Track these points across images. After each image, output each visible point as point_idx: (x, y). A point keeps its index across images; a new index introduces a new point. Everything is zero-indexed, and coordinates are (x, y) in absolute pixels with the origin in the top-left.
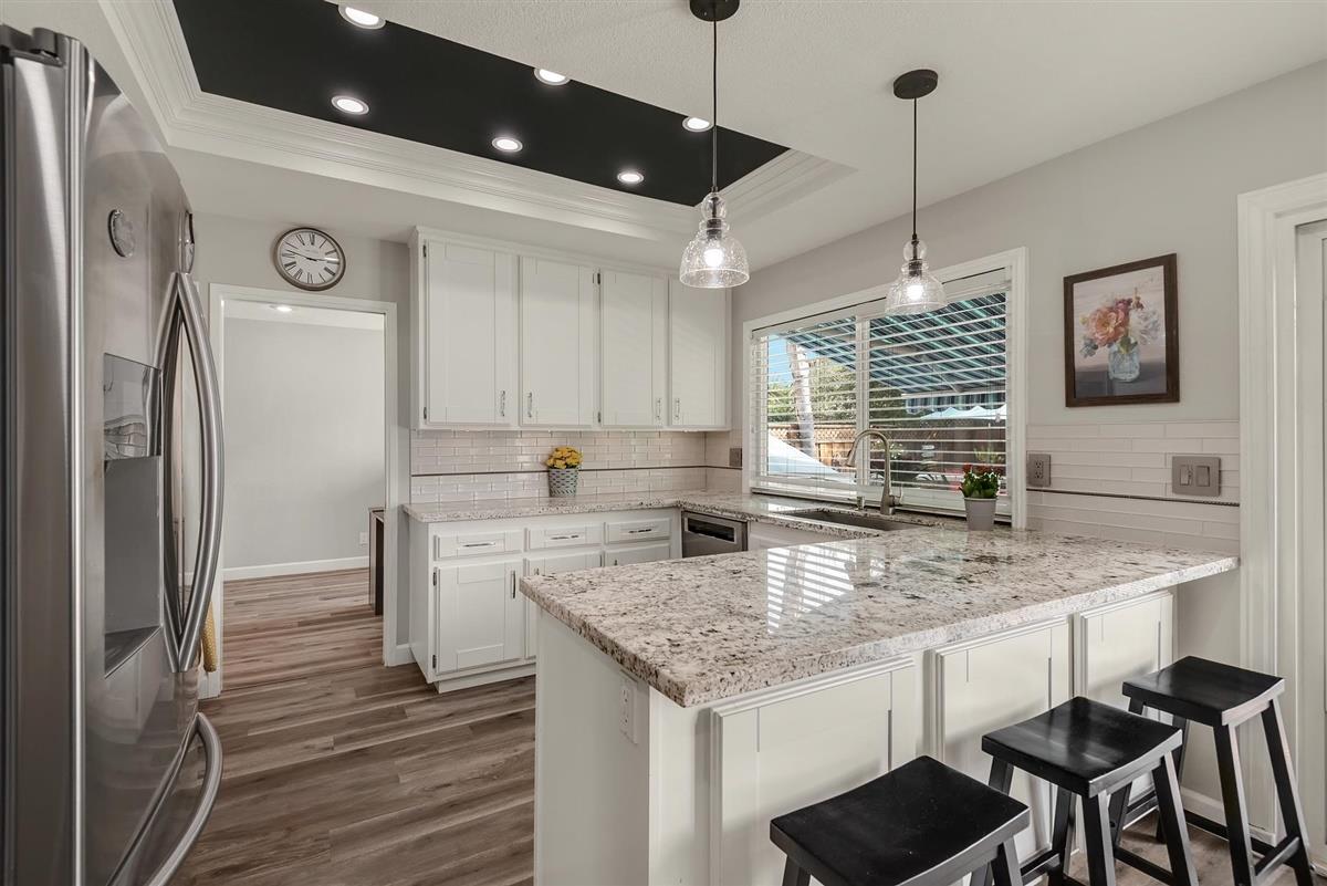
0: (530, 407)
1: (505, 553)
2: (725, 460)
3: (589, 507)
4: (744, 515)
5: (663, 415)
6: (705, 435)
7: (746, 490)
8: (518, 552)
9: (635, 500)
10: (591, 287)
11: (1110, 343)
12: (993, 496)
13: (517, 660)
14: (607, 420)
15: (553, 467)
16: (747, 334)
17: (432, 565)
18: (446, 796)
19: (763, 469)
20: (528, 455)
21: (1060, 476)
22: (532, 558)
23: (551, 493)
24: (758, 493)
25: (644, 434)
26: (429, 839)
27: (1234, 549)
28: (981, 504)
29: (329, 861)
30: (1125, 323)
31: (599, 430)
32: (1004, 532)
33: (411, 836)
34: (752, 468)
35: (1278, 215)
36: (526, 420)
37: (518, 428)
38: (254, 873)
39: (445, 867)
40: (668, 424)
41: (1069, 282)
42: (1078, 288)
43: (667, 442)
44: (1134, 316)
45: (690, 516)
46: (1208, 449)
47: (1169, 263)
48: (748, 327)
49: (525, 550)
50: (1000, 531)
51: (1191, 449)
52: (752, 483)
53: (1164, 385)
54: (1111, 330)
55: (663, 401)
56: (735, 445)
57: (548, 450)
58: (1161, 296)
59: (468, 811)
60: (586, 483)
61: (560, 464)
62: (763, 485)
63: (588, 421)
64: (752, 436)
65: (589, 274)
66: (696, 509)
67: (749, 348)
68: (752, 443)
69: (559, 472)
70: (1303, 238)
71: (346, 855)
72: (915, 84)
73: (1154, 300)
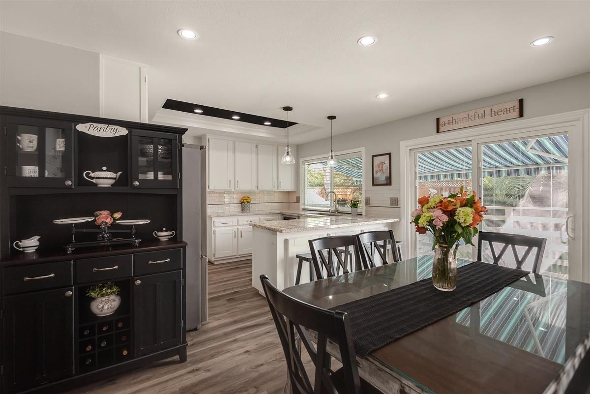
0: (237, 185)
1: (233, 226)
2: (295, 200)
3: (255, 213)
4: (299, 214)
5: (276, 186)
6: (289, 192)
7: (301, 209)
8: (236, 226)
9: (268, 212)
10: (255, 149)
11: (380, 171)
12: (357, 207)
13: (236, 256)
14: (259, 188)
15: (243, 202)
16: (301, 162)
17: (213, 229)
18: (225, 279)
19: (306, 202)
20: (236, 199)
21: (372, 203)
22: (240, 227)
23: (242, 210)
24: (304, 210)
25: (269, 192)
27: (399, 217)
28: (354, 209)
30: (382, 167)
31: (257, 191)
32: (361, 216)
34: (303, 202)
35: (407, 147)
36: (236, 188)
37: (233, 191)
40: (278, 189)
41: (373, 156)
42: (374, 158)
43: (277, 194)
44: (384, 165)
45: (285, 216)
46: (395, 196)
47: (390, 154)
48: (301, 160)
49: (238, 225)
50: (359, 216)
51: (392, 196)
52: (303, 207)
53: (389, 182)
54: (380, 169)
55: (276, 183)
56: (298, 196)
57: (241, 197)
58: (388, 161)
60: (253, 207)
61: (245, 201)
62: (306, 207)
63: (254, 188)
64: (302, 193)
65: (254, 145)
66: (286, 214)
67: (302, 166)
68: (302, 195)
69: (244, 204)
70: (411, 151)
72: (332, 118)
73: (387, 162)
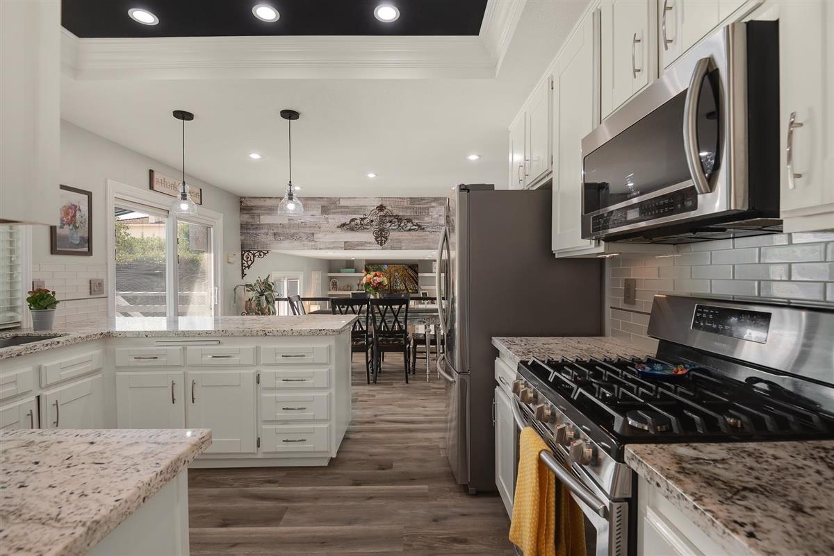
11: (69, 223)
26: (350, 523)
29: (405, 527)
33: (358, 528)
38: (445, 534)
39: (351, 503)
44: (78, 213)
46: (99, 276)
47: (89, 195)
51: (93, 277)
53: (87, 248)
54: (70, 218)
58: (87, 208)
59: (317, 534)
71: (396, 528)
